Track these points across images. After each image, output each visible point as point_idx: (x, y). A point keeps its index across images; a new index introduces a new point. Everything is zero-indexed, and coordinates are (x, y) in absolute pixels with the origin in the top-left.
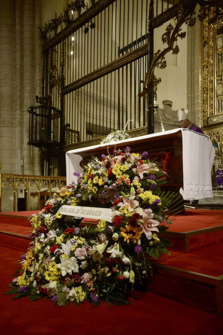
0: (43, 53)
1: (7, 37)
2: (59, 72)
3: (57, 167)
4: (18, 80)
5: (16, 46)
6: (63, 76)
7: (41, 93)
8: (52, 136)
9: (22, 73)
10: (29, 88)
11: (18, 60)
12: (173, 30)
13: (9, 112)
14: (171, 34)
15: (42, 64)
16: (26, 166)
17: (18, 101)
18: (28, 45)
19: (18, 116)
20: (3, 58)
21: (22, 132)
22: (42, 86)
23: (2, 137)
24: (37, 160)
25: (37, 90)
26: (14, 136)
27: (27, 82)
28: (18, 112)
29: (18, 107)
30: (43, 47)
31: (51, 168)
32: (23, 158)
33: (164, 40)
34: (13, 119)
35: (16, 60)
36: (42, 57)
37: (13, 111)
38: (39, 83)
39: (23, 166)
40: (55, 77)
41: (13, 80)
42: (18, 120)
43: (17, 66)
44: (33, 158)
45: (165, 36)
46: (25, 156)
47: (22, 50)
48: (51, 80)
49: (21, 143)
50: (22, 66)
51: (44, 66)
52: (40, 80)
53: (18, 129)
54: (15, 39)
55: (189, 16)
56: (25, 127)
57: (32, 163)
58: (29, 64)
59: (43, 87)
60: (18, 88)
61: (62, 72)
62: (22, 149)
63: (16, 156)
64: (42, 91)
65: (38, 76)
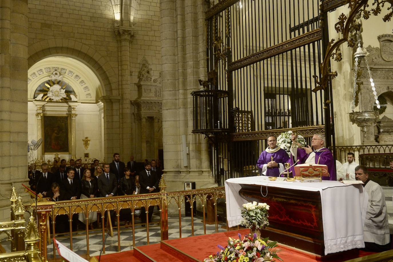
0: (206, 20)
1: (167, 9)
2: (224, 44)
3: (227, 157)
4: (179, 55)
5: (176, 17)
6: (229, 49)
7: (206, 67)
8: (219, 124)
9: (184, 45)
10: (192, 62)
11: (179, 32)
12: (347, 20)
13: (171, 92)
14: (345, 24)
15: (206, 33)
16: (192, 154)
17: (181, 80)
18: (190, 14)
19: (181, 97)
20: (163, 33)
21: (186, 115)
22: (206, 58)
23: (165, 121)
24: (204, 147)
25: (201, 64)
26: (178, 119)
27: (189, 55)
28: (181, 91)
29: (181, 86)
30: (206, 13)
31: (220, 158)
32: (188, 145)
33: (337, 29)
34: (176, 99)
35: (177, 32)
36: (206, 25)
37: (176, 91)
38: (202, 55)
39: (188, 154)
40: (220, 50)
41: (174, 55)
42: (181, 101)
43: (179, 39)
44: (200, 143)
45: (338, 25)
46: (191, 142)
47: (183, 21)
48: (217, 53)
49: (186, 127)
50: (184, 38)
51: (208, 35)
52: (204, 52)
53: (182, 111)
54: (176, 9)
55: (362, 8)
56: (189, 108)
57: (198, 151)
58: (191, 35)
59: (208, 60)
60: (180, 64)
61: (228, 45)
62: (186, 135)
63: (181, 142)
64: (206, 64)
65: (202, 47)
